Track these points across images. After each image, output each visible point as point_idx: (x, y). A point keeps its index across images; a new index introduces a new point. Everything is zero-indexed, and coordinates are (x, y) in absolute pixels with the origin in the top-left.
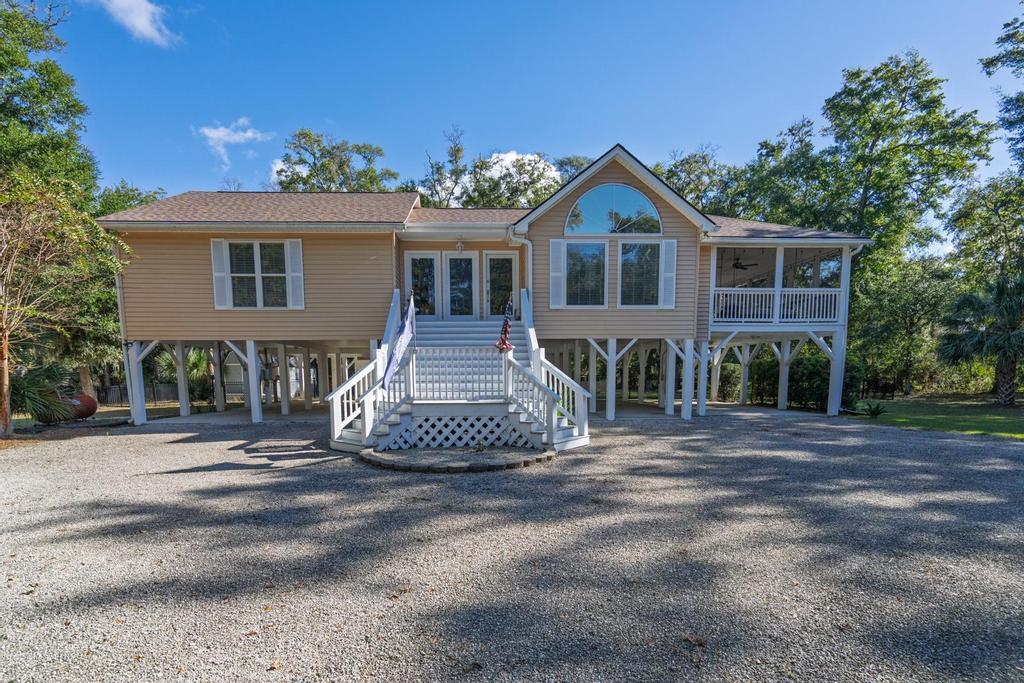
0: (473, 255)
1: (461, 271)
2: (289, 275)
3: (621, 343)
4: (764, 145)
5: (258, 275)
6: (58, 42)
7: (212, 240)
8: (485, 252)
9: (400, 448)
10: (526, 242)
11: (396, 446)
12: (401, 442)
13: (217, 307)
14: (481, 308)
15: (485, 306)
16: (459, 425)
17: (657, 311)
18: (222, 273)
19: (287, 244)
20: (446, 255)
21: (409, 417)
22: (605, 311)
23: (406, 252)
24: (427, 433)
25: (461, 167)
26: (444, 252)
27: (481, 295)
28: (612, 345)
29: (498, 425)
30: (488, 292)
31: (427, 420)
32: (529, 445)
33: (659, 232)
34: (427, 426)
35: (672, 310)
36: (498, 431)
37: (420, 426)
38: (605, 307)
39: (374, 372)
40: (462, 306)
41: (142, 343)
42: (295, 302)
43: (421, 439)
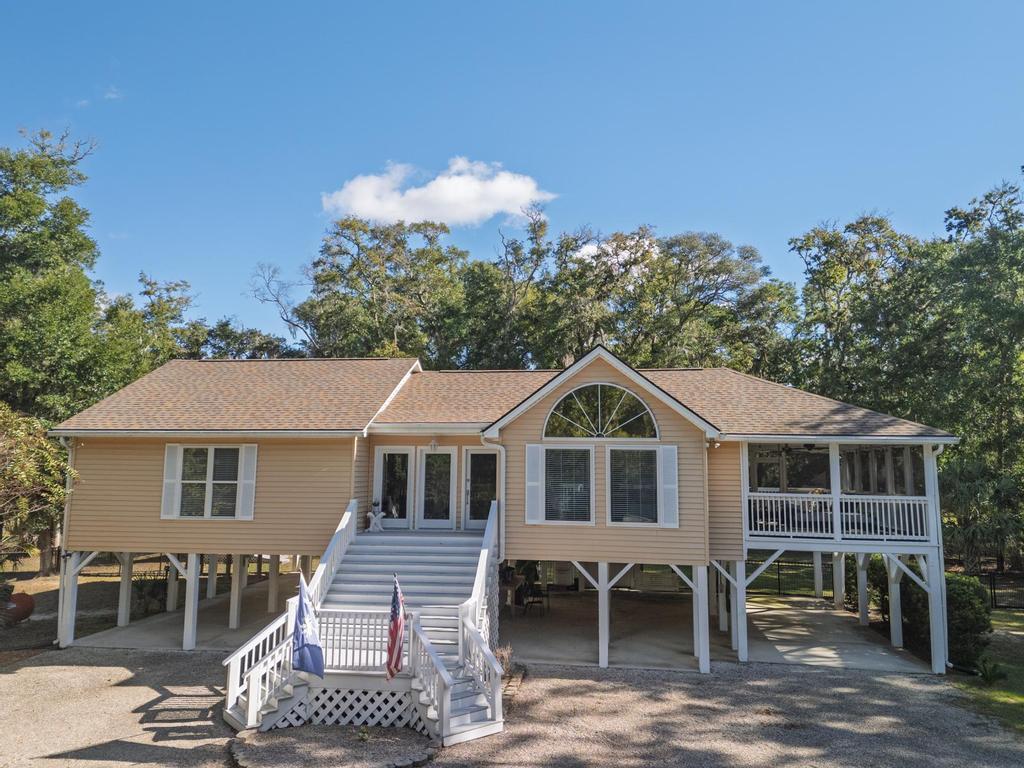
0: (452, 450)
1: (438, 468)
2: (241, 482)
3: (614, 568)
4: (952, 213)
5: (209, 482)
6: (80, 177)
7: (167, 445)
8: (464, 448)
9: (291, 725)
10: (499, 447)
11: (286, 724)
12: (292, 718)
13: (163, 517)
14: (458, 512)
15: (463, 509)
16: (358, 700)
17: (657, 530)
18: (173, 478)
19: (243, 449)
20: (421, 451)
21: (305, 688)
22: (592, 528)
23: (377, 448)
24: (324, 706)
25: (544, 247)
26: (419, 448)
27: (459, 497)
28: (603, 570)
29: (400, 702)
30: (467, 494)
31: (324, 692)
32: (425, 732)
33: (655, 436)
34: (324, 698)
35: (674, 530)
36: (399, 709)
37: (317, 699)
38: (591, 523)
39: (284, 626)
40: (437, 508)
41: (82, 553)
42: (244, 510)
43: (317, 714)
